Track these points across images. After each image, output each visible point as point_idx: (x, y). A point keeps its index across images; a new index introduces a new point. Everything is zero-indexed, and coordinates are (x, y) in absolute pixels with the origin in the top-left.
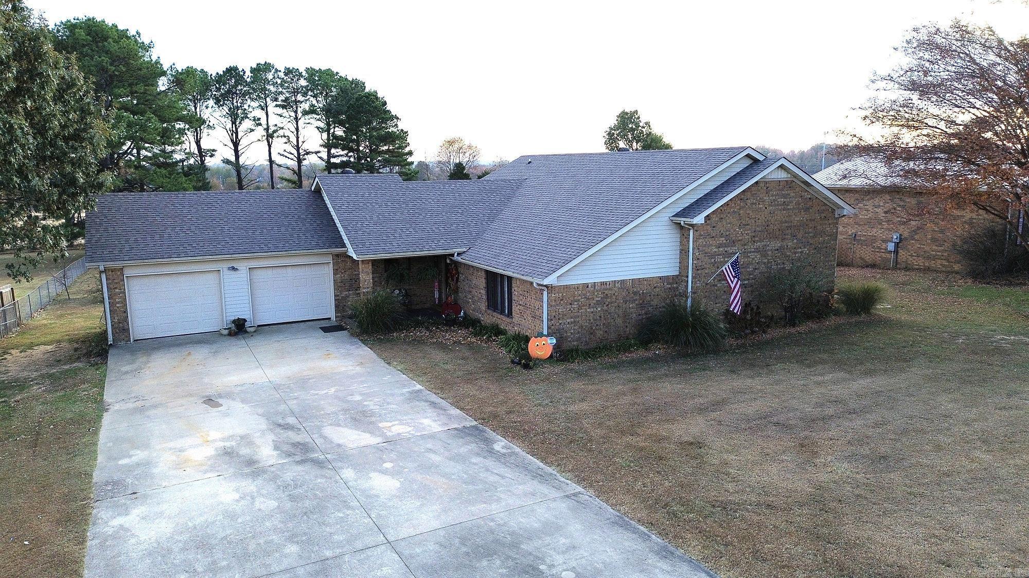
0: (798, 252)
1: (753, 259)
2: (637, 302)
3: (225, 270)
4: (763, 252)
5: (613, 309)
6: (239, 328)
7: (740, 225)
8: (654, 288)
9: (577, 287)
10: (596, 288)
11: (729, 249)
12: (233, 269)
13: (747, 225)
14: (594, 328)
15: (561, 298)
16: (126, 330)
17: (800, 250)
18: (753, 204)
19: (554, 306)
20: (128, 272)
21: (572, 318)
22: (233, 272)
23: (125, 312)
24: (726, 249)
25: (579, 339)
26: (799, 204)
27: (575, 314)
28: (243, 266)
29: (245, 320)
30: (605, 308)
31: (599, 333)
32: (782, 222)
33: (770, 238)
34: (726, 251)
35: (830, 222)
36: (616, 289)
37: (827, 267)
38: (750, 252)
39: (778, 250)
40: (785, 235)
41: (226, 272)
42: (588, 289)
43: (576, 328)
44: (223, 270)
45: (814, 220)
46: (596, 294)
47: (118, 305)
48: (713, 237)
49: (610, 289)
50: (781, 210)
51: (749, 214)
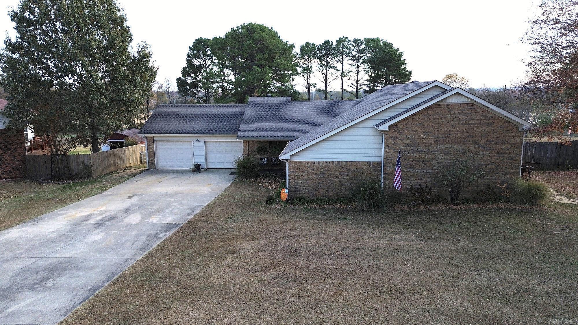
0: (480, 155)
1: (436, 156)
2: (349, 176)
3: (194, 140)
4: (446, 152)
5: (332, 178)
6: (197, 168)
7: (424, 133)
8: (363, 168)
9: (307, 163)
10: (320, 164)
11: (414, 148)
12: (198, 140)
13: (431, 133)
14: (318, 188)
15: (296, 168)
16: (154, 164)
17: (482, 153)
18: (435, 119)
19: (292, 172)
20: (156, 139)
21: (303, 180)
22: (197, 142)
23: (154, 156)
24: (412, 148)
25: (308, 193)
26: (480, 121)
27: (306, 178)
28: (202, 140)
29: (200, 165)
30: (326, 177)
31: (322, 191)
32: (463, 132)
33: (452, 143)
34: (412, 149)
35: (514, 134)
36: (334, 166)
37: (510, 167)
38: (434, 151)
39: (459, 151)
40: (466, 141)
41: (195, 142)
42: (314, 164)
43: (306, 186)
44: (193, 141)
45: (496, 132)
46: (320, 168)
47: (151, 153)
48: (401, 139)
49: (330, 166)
50: (462, 124)
51: (432, 126)
